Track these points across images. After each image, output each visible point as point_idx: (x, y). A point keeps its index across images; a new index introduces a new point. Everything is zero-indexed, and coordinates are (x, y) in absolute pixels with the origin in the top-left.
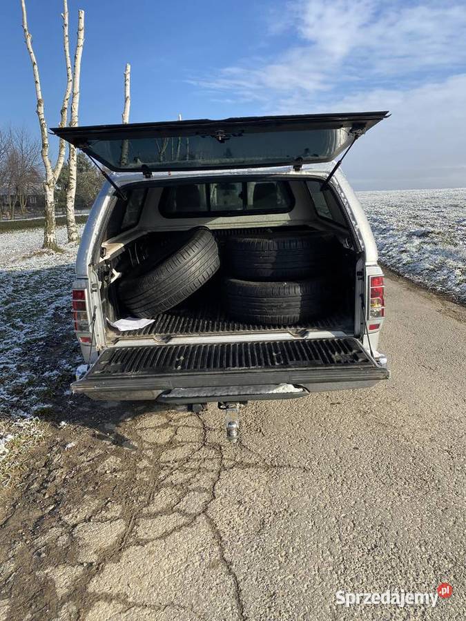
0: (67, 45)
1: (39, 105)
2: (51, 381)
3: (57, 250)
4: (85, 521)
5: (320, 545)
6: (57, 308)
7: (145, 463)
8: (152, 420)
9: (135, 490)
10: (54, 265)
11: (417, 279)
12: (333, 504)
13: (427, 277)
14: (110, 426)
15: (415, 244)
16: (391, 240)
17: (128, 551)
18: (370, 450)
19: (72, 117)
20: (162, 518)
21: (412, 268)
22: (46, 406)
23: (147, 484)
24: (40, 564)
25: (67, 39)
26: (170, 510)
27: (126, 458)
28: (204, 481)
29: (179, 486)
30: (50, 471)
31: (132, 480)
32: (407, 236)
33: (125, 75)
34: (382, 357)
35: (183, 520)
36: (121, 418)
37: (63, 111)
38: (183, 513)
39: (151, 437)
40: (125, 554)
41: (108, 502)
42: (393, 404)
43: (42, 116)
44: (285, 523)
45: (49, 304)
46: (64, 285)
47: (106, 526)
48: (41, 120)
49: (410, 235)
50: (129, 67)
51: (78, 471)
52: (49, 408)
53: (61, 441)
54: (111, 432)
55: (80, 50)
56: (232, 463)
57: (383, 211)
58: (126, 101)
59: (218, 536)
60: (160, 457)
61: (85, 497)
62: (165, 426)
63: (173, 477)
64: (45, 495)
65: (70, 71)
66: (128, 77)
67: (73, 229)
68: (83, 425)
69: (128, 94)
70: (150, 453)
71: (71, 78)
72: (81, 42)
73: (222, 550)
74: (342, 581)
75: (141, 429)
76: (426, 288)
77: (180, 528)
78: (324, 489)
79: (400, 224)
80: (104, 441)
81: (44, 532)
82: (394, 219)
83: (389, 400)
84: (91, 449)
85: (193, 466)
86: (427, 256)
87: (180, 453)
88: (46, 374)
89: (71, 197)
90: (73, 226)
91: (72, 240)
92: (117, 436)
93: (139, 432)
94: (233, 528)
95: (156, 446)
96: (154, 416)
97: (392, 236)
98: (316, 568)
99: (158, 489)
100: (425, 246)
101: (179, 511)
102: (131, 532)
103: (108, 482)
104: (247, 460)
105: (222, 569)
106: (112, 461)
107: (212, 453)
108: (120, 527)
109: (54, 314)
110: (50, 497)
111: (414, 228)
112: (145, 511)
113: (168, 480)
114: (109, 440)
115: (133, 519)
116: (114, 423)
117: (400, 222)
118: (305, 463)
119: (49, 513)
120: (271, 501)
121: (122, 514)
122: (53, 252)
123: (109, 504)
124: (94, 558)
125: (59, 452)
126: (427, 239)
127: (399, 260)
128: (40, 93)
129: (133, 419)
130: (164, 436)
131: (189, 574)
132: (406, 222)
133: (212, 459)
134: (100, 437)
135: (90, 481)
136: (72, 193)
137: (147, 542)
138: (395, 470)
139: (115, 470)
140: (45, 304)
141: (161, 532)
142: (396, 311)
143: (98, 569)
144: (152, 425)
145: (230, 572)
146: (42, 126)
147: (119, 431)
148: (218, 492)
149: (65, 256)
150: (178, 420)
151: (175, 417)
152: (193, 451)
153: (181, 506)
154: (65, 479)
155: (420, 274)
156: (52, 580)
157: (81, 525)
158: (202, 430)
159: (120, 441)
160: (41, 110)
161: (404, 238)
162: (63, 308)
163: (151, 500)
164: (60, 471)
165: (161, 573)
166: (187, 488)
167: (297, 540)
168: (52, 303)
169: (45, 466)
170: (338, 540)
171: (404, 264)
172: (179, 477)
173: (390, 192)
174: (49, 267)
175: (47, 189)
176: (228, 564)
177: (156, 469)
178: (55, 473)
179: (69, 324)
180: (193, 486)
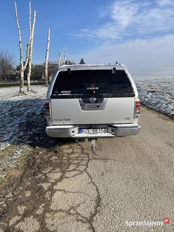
0: (30, 23)
1: (20, 43)
2: (30, 135)
3: (24, 94)
4: (49, 172)
5: (120, 179)
6: (28, 113)
7: (65, 158)
8: (66, 146)
9: (63, 165)
10: (24, 99)
11: (150, 106)
12: (124, 169)
13: (154, 106)
14: (52, 148)
15: (150, 95)
16: (141, 93)
17: (64, 180)
18: (135, 156)
19: (30, 47)
20: (72, 172)
21: (148, 103)
22: (30, 142)
23: (67, 163)
24: (38, 183)
25: (30, 21)
26: (74, 170)
27: (59, 157)
28: (84, 163)
29: (76, 164)
30: (35, 160)
31: (61, 163)
32: (147, 92)
33: (48, 33)
34: (139, 126)
35: (79, 172)
36: (55, 146)
37: (28, 45)
38: (79, 171)
39: (66, 151)
40: (63, 180)
41: (55, 168)
42: (142, 143)
43: (21, 47)
44: (110, 173)
45: (25, 112)
46: (29, 106)
47: (56, 174)
48: (20, 48)
49: (148, 92)
50: (49, 30)
51: (44, 160)
52: (31, 143)
53: (37, 152)
54: (53, 150)
55: (34, 24)
56: (92, 158)
57: (139, 83)
58: (48, 42)
59: (90, 176)
60: (69, 156)
61: (48, 166)
62: (70, 148)
63: (74, 162)
64: (35, 166)
65: (31, 31)
66: (49, 33)
67: (29, 87)
68: (44, 148)
69: (49, 39)
70: (66, 155)
71: (31, 34)
72: (34, 22)
73: (91, 180)
74: (127, 187)
75: (62, 149)
76: (153, 109)
77: (78, 174)
78: (121, 165)
79: (145, 88)
80: (51, 152)
81: (37, 175)
82: (143, 87)
83: (141, 142)
84: (47, 154)
85: (80, 159)
86: (154, 99)
87: (76, 155)
88: (29, 133)
89: (29, 75)
90: (30, 86)
91: (29, 91)
92: (55, 151)
93: (62, 150)
94: (94, 174)
95: (67, 153)
96: (66, 145)
97: (142, 92)
98: (120, 184)
99: (70, 165)
100: (153, 96)
101: (77, 170)
102: (64, 175)
103: (54, 163)
104: (97, 158)
105: (92, 184)
106: (54, 157)
107: (86, 156)
108: (60, 174)
109: (27, 115)
110: (36, 167)
111: (150, 90)
112: (67, 170)
113: (73, 162)
114: (53, 152)
115: (63, 172)
116: (53, 147)
117: (145, 87)
118: (115, 158)
119: (37, 171)
120: (105, 168)
121: (60, 171)
122: (23, 95)
123: (56, 168)
124: (54, 181)
125: (37, 155)
126: (154, 93)
127: (144, 100)
128: (20, 39)
129: (59, 146)
130: (70, 151)
131: (83, 185)
132: (147, 88)
133: (86, 157)
134: (49, 151)
135: (48, 163)
136: (29, 74)
137: (69, 177)
138: (142, 161)
139: (56, 160)
140: (23, 112)
141: (73, 175)
142: (143, 117)
143: (55, 184)
144: (65, 148)
145: (94, 185)
146: (21, 50)
147: (55, 149)
148: (88, 165)
149: (27, 96)
150: (74, 147)
151: (73, 146)
152: (80, 155)
153: (78, 169)
154: (40, 162)
155: (151, 105)
156: (42, 186)
157: (48, 174)
158: (82, 150)
159: (56, 152)
160: (21, 45)
161: (146, 93)
162: (30, 113)
163: (68, 167)
164: (38, 160)
165: (74, 185)
166: (79, 165)
167: (114, 177)
168: (26, 111)
169: (33, 159)
170: (125, 178)
171: (146, 102)
172: (76, 162)
173: (141, 77)
174: (22, 99)
175: (21, 72)
176: (94, 183)
177: (69, 160)
178: (36, 161)
179: (33, 118)
180: (81, 164)
